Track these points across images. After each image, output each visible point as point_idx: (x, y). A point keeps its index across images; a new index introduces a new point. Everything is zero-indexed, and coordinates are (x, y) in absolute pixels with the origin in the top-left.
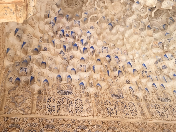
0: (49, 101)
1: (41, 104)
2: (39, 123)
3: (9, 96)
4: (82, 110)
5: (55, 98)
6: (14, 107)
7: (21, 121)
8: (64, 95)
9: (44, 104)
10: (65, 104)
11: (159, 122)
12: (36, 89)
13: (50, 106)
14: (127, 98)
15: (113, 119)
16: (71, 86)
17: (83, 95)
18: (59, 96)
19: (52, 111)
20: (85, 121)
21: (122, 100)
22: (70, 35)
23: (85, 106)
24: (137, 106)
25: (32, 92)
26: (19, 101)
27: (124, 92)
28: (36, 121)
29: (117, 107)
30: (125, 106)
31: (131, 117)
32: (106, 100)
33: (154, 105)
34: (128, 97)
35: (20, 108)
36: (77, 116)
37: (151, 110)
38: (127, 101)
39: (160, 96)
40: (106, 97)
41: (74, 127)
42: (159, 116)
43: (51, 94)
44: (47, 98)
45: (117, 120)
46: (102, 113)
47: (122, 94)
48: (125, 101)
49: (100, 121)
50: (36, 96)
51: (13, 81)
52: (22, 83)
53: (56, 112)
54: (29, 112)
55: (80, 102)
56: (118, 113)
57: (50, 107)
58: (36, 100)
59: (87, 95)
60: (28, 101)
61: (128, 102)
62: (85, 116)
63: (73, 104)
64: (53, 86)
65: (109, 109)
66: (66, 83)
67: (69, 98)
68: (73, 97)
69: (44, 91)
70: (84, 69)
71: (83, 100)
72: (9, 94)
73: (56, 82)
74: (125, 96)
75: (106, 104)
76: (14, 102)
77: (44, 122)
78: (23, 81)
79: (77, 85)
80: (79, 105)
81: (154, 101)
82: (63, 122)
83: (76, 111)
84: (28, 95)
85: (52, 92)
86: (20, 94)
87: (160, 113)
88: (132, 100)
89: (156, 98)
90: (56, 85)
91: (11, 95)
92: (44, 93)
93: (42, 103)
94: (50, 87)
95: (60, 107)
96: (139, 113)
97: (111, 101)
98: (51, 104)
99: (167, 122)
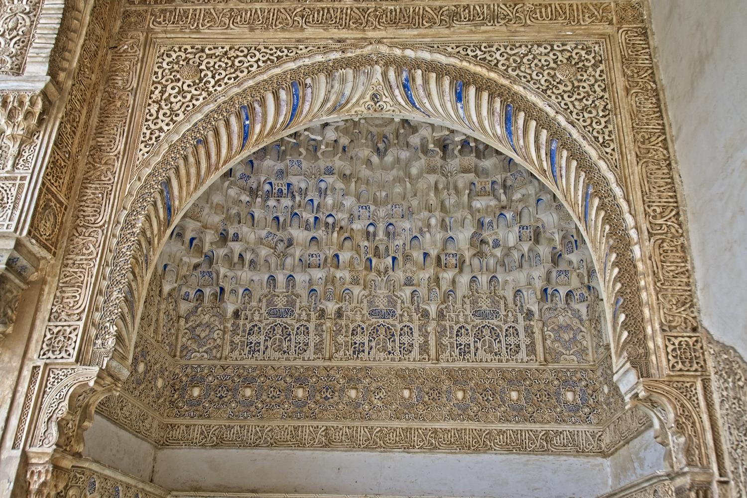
0: (252, 332)
1: (237, 339)
2: (233, 375)
3: (187, 326)
4: (305, 347)
5: (262, 325)
6: (195, 346)
7: (206, 371)
8: (277, 319)
9: (243, 339)
10: (278, 336)
11: (451, 365)
12: (229, 310)
13: (251, 343)
14: (401, 316)
15: (359, 364)
16: (294, 297)
17: (313, 316)
18: (268, 322)
19: (254, 351)
20: (307, 369)
21: (390, 321)
22: (285, 192)
23: (313, 339)
24: (416, 333)
25: (222, 316)
26: (203, 335)
27: (399, 301)
28: (229, 371)
29: (374, 339)
30: (393, 335)
31: (397, 358)
32: (356, 324)
33: (456, 328)
34: (406, 314)
35: (205, 348)
36: (295, 359)
37: (445, 341)
38: (400, 322)
39: (480, 305)
40: (358, 318)
41: (288, 379)
42: (457, 351)
43: (255, 318)
44: (249, 326)
45: (367, 365)
46: (342, 353)
47: (395, 306)
48: (396, 323)
49: (335, 368)
50: (229, 325)
51: (192, 296)
52: (206, 299)
53: (261, 352)
54: (218, 355)
55: (306, 331)
56: (373, 350)
57: (253, 345)
58: (230, 333)
59: (322, 314)
60: (218, 334)
61: (399, 326)
62: (309, 360)
63: (292, 337)
64: (260, 299)
65: (358, 342)
66: (285, 290)
67: (286, 323)
68: (293, 322)
69: (243, 312)
70: (318, 262)
71: (312, 326)
72: (187, 322)
73: (265, 291)
74: (399, 312)
75: (355, 333)
76: (196, 338)
77: (242, 371)
78: (208, 293)
79: (304, 294)
80: (302, 339)
81: (461, 319)
82: (271, 372)
83: (295, 351)
84: (217, 323)
85: (257, 312)
86: (204, 322)
87: (462, 347)
88: (411, 321)
89: (468, 312)
90: (265, 296)
91: (190, 324)
92: (243, 317)
93: (239, 337)
94: (254, 304)
95: (269, 343)
96: (416, 349)
97: (364, 326)
98: (253, 338)
99: (469, 365)
